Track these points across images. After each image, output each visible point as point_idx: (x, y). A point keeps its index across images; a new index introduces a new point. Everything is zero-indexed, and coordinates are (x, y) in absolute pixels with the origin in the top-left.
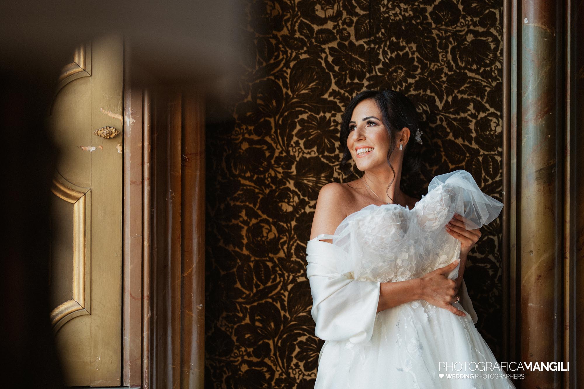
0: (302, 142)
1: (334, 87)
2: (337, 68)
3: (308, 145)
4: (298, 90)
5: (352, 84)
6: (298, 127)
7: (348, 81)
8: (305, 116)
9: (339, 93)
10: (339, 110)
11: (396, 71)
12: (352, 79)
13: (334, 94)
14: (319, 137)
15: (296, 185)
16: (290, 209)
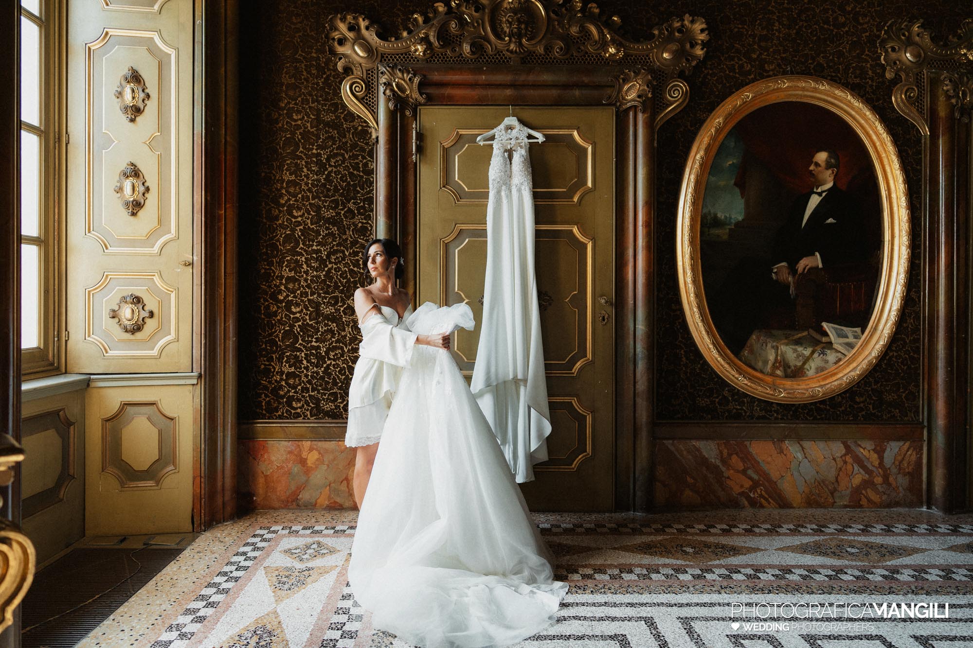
0: (287, 269)
1: (301, 246)
2: (302, 238)
3: (290, 271)
4: (286, 246)
5: (309, 244)
6: (286, 263)
7: (307, 243)
8: (289, 258)
9: (303, 248)
10: (304, 256)
11: (328, 239)
12: (309, 242)
13: (301, 248)
14: (295, 267)
15: (285, 288)
16: (282, 298)
